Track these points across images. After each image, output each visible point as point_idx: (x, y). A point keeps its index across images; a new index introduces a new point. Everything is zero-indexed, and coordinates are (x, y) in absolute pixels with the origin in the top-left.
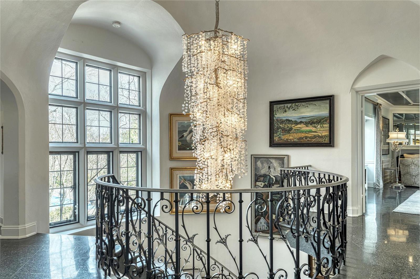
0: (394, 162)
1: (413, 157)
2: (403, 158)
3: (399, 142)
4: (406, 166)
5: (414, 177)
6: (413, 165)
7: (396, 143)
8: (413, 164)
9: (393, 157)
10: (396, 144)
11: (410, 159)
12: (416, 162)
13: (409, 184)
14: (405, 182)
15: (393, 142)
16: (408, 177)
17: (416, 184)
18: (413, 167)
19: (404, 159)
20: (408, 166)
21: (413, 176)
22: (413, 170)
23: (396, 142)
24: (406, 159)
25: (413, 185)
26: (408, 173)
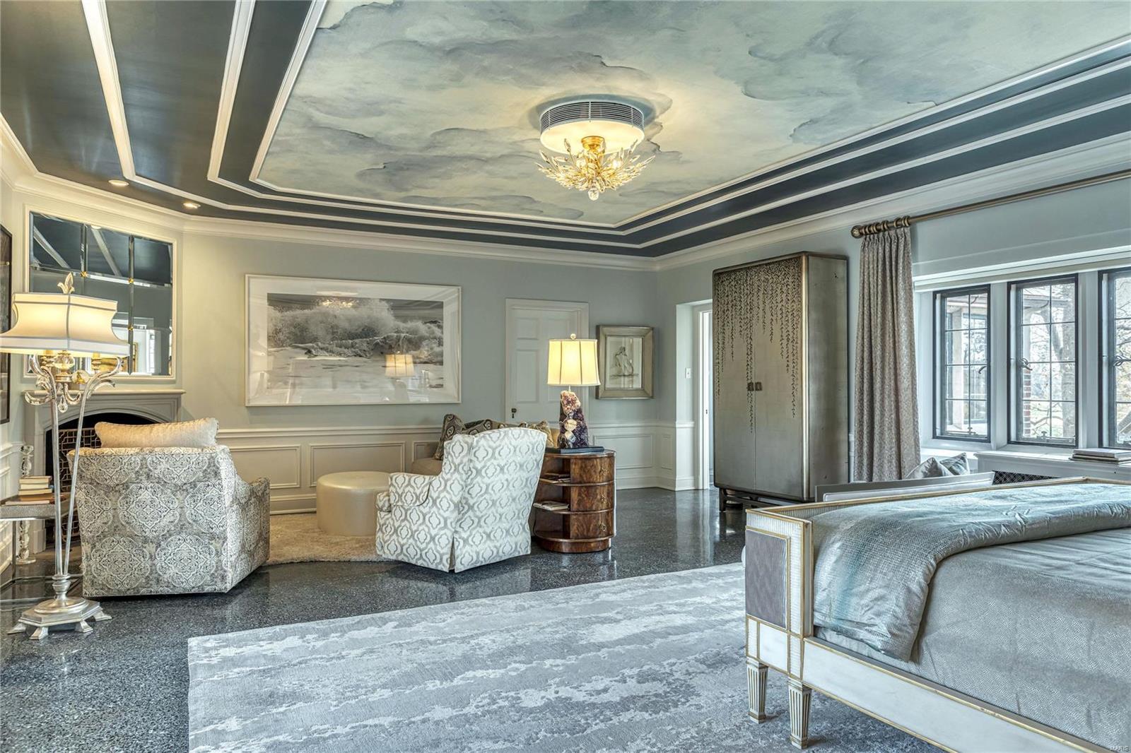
0: (32, 460)
1: (145, 441)
2: (93, 445)
3: (74, 354)
4: (110, 490)
5: (151, 548)
6: (145, 483)
7: (61, 360)
8: (148, 476)
9: (27, 436)
10: (59, 366)
11: (132, 451)
12: (163, 466)
13: (123, 584)
14: (100, 580)
15: (41, 352)
16: (118, 548)
17: (158, 581)
18: (145, 495)
19: (98, 451)
20: (121, 489)
21: (146, 540)
22: (148, 510)
23: (55, 353)
24: (107, 450)
25: (143, 591)
26: (116, 529)
